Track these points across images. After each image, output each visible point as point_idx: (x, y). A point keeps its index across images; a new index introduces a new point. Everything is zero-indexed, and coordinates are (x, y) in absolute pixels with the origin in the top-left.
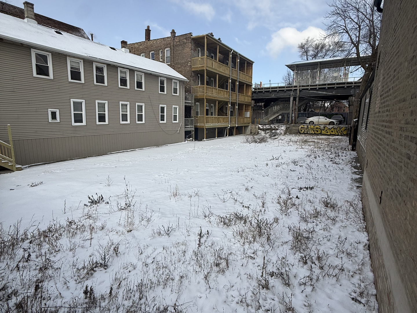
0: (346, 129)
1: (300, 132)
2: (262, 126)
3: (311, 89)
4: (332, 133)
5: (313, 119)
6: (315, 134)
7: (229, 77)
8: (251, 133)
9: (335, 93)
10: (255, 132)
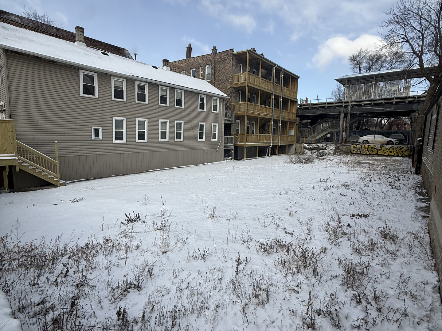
0: (407, 150)
1: (352, 152)
2: (308, 145)
3: (365, 104)
4: (390, 154)
5: (368, 138)
6: (369, 154)
7: (272, 92)
8: (296, 152)
9: (394, 109)
10: (300, 152)
